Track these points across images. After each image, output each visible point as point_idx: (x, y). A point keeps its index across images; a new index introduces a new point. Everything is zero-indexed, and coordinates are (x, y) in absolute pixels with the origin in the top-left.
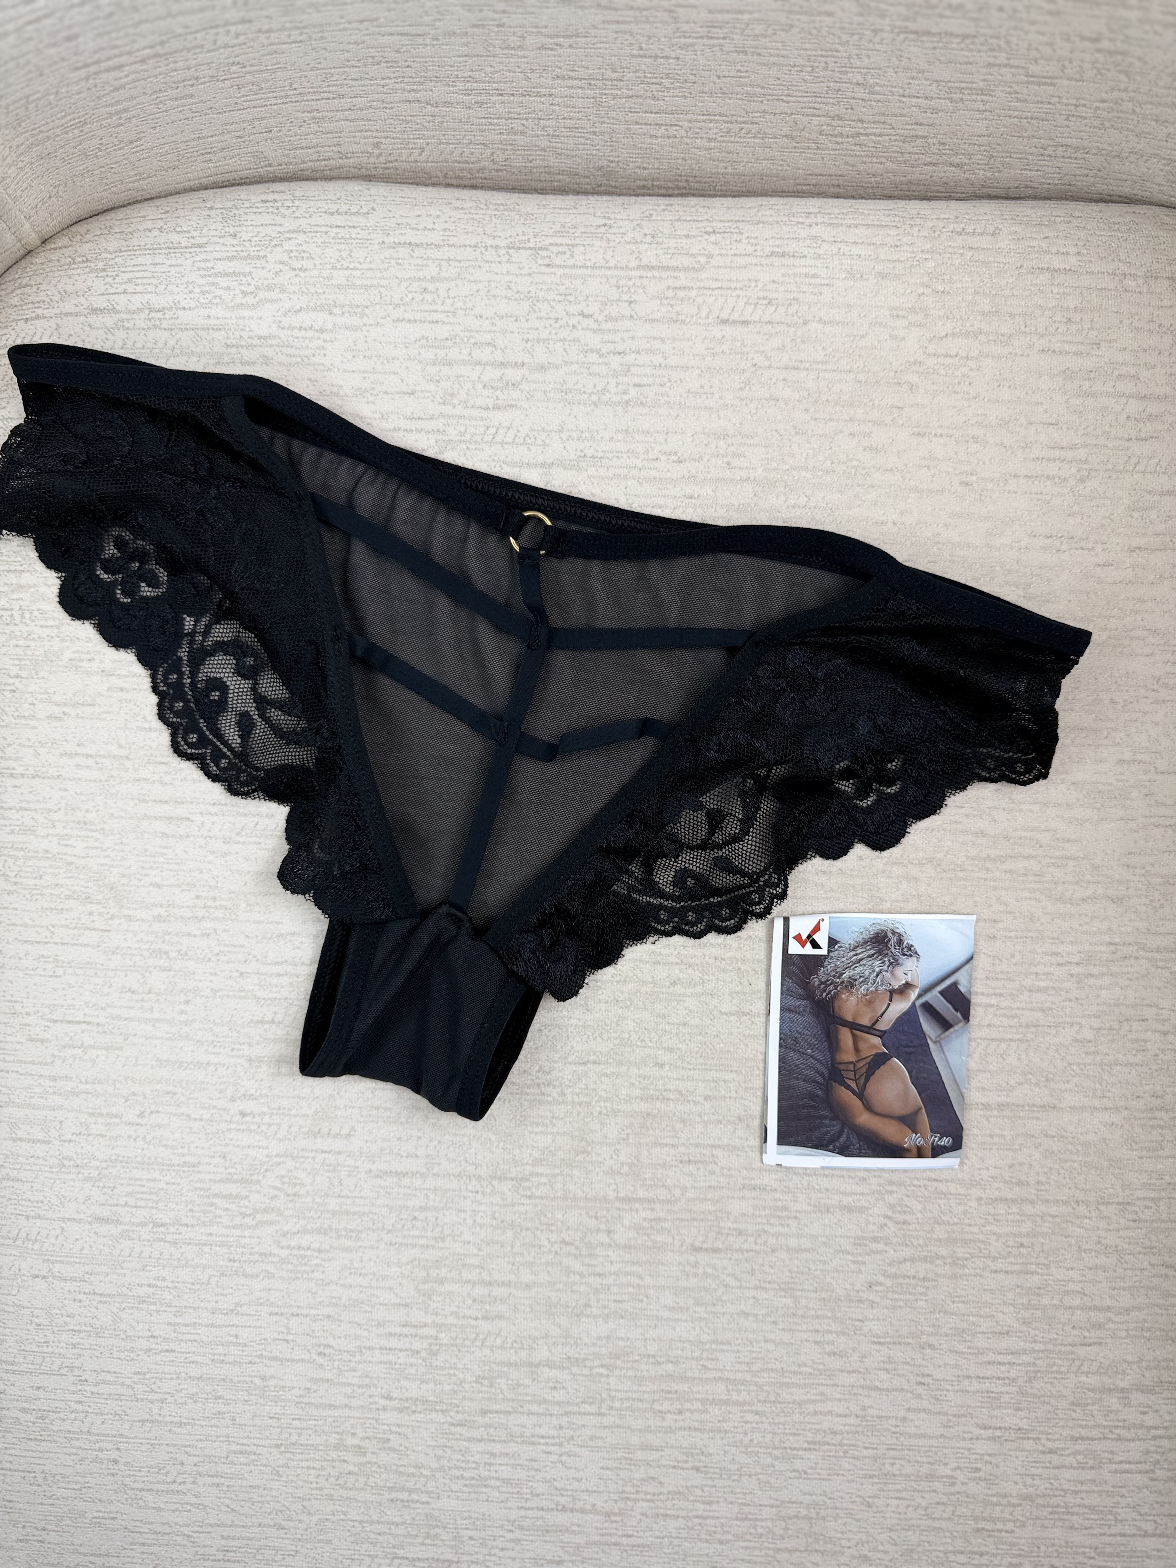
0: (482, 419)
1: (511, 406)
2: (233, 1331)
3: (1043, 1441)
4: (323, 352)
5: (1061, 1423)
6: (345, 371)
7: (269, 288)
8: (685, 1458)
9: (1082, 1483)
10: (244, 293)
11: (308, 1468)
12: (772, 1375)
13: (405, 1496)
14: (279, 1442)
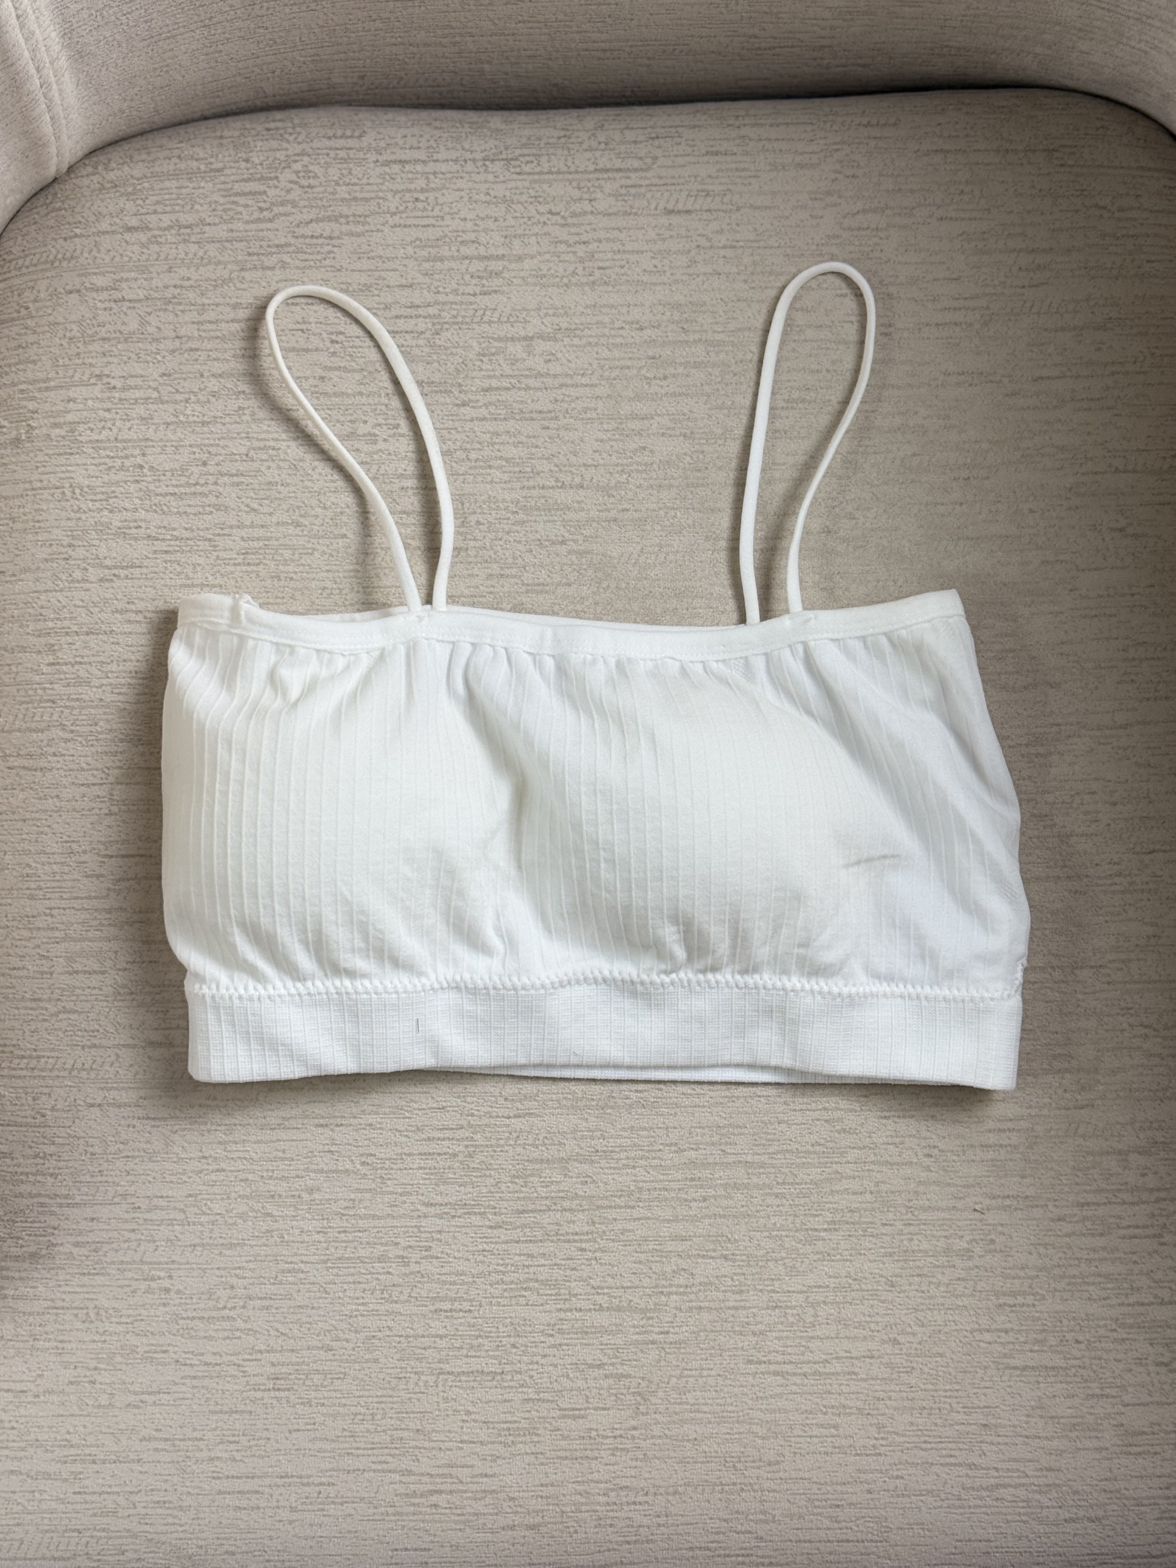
0: (471, 303)
1: (495, 292)
2: (282, 1145)
3: (1051, 1208)
4: (332, 255)
5: (1066, 1189)
6: (353, 271)
7: (282, 204)
8: (712, 1247)
9: (1094, 1250)
10: (261, 209)
11: (354, 1283)
12: (787, 1155)
13: (447, 1306)
14: (326, 1258)
